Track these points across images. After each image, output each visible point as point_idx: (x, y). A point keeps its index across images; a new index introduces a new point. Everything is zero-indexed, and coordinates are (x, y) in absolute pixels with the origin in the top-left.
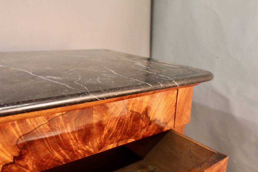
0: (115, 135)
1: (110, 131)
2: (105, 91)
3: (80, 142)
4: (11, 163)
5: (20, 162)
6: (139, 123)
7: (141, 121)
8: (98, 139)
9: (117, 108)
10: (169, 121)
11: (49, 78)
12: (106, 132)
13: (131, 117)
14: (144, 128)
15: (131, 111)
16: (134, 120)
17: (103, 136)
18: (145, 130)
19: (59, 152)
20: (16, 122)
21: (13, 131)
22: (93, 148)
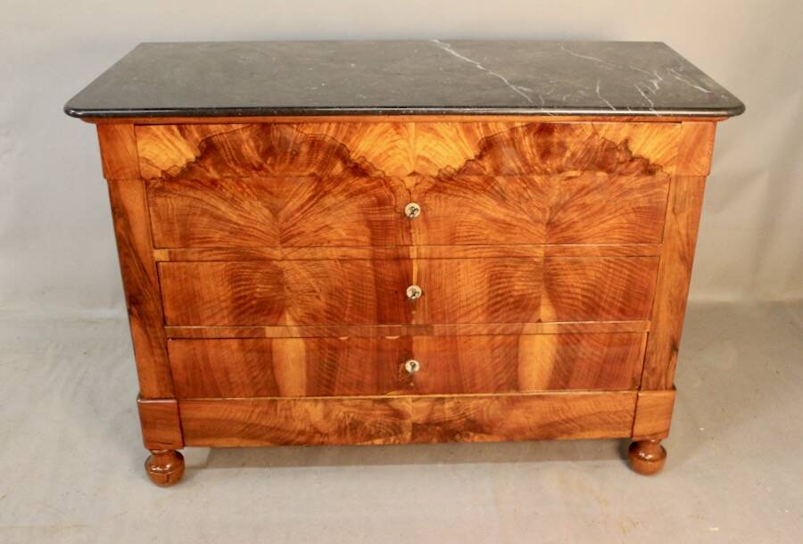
0: (580, 162)
1: (573, 155)
2: (559, 107)
3: (537, 158)
4: (473, 160)
5: (480, 162)
6: (614, 154)
7: (618, 154)
8: (558, 160)
9: (583, 130)
10: (666, 165)
11: (521, 90)
12: (568, 154)
13: (603, 145)
14: (622, 163)
15: (603, 138)
16: (606, 150)
17: (564, 160)
18: (623, 166)
19: (515, 162)
20: (480, 124)
21: (477, 132)
22: (552, 168)
